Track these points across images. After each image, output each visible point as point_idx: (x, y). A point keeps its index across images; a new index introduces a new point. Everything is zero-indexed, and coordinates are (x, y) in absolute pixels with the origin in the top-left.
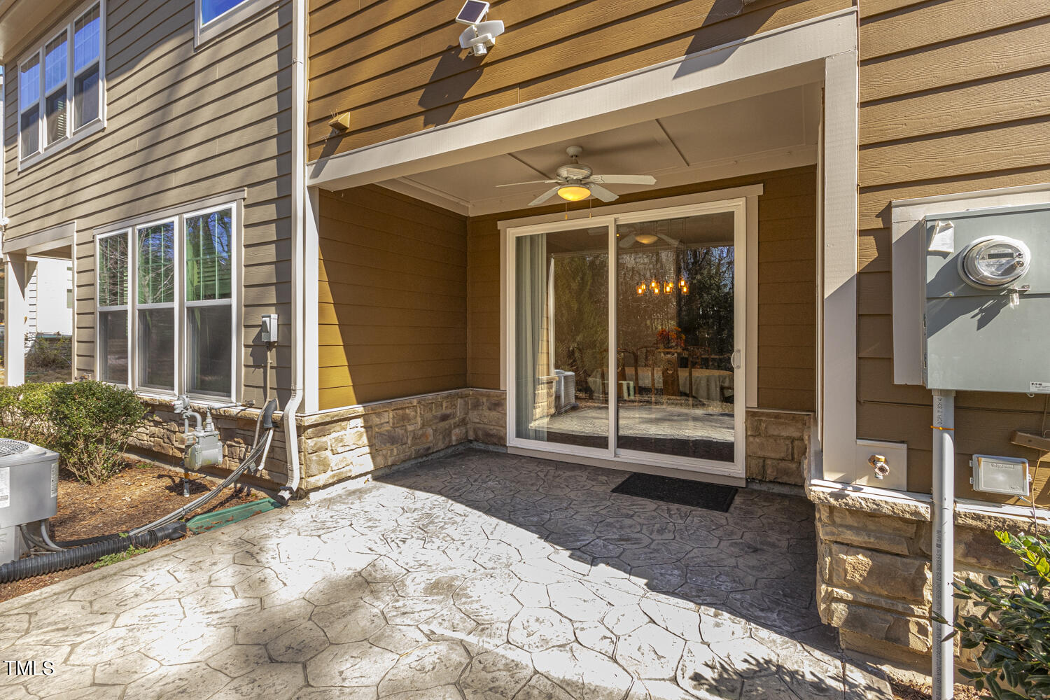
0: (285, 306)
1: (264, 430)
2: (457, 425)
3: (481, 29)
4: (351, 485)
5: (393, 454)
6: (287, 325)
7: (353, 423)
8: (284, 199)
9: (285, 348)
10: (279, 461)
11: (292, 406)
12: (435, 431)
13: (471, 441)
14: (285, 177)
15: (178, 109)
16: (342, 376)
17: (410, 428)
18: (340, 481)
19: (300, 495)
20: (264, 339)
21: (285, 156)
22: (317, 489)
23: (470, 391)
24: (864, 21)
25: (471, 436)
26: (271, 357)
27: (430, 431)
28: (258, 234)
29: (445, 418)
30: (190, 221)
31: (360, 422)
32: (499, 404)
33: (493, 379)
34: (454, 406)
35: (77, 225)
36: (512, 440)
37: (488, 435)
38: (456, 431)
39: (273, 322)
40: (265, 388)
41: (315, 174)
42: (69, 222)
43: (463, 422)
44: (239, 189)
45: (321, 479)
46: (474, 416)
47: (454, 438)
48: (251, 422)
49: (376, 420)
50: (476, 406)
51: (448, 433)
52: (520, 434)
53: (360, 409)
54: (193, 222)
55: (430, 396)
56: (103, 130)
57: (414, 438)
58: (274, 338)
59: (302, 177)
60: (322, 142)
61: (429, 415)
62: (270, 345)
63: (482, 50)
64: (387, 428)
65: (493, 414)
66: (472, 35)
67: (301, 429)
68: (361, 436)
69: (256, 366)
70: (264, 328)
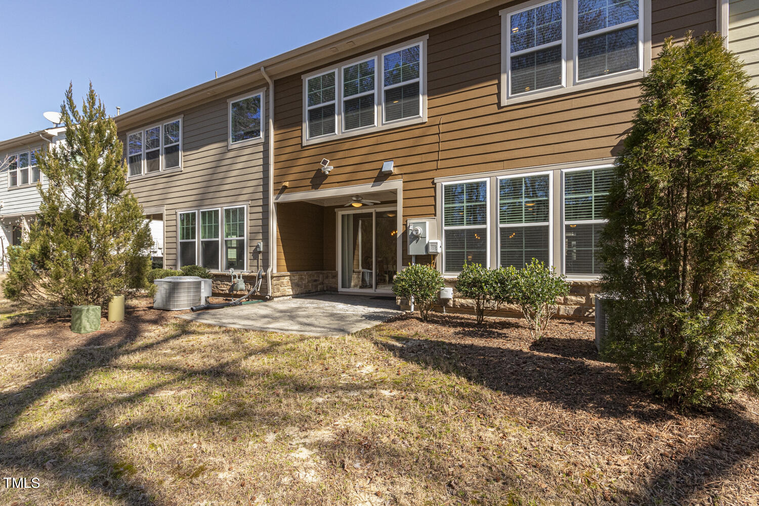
0: (266, 239)
1: (259, 279)
2: (320, 284)
3: (327, 168)
4: (285, 298)
5: (299, 290)
6: (267, 245)
7: (286, 278)
8: (266, 205)
9: (266, 253)
10: (265, 289)
11: (269, 270)
12: (312, 285)
13: (325, 291)
14: (266, 198)
15: (220, 169)
16: (283, 263)
17: (304, 282)
18: (283, 296)
19: (271, 299)
20: (258, 250)
21: (266, 192)
22: (276, 297)
23: (325, 272)
24: (404, 182)
25: (325, 289)
26: (260, 256)
27: (310, 284)
28: (255, 216)
29: (315, 281)
30: (226, 210)
31: (288, 278)
32: (336, 276)
33: (333, 267)
34: (319, 277)
35: (166, 207)
36: (340, 289)
37: (331, 288)
38: (320, 286)
39: (261, 244)
40: (258, 266)
41: (277, 199)
42: (163, 205)
43: (322, 283)
44: (248, 201)
45: (278, 294)
46: (326, 281)
47: (319, 288)
48: (254, 277)
49: (293, 278)
50: (327, 277)
51: (316, 286)
52: (343, 287)
53: (289, 273)
54: (227, 211)
55: (310, 272)
56: (181, 171)
57: (305, 286)
58: (262, 250)
59: (272, 199)
60: (279, 189)
61: (310, 279)
62: (260, 252)
63: (327, 173)
64: (296, 281)
65: (334, 280)
66: (325, 169)
67: (272, 277)
68: (288, 282)
69: (254, 259)
70: (258, 246)
